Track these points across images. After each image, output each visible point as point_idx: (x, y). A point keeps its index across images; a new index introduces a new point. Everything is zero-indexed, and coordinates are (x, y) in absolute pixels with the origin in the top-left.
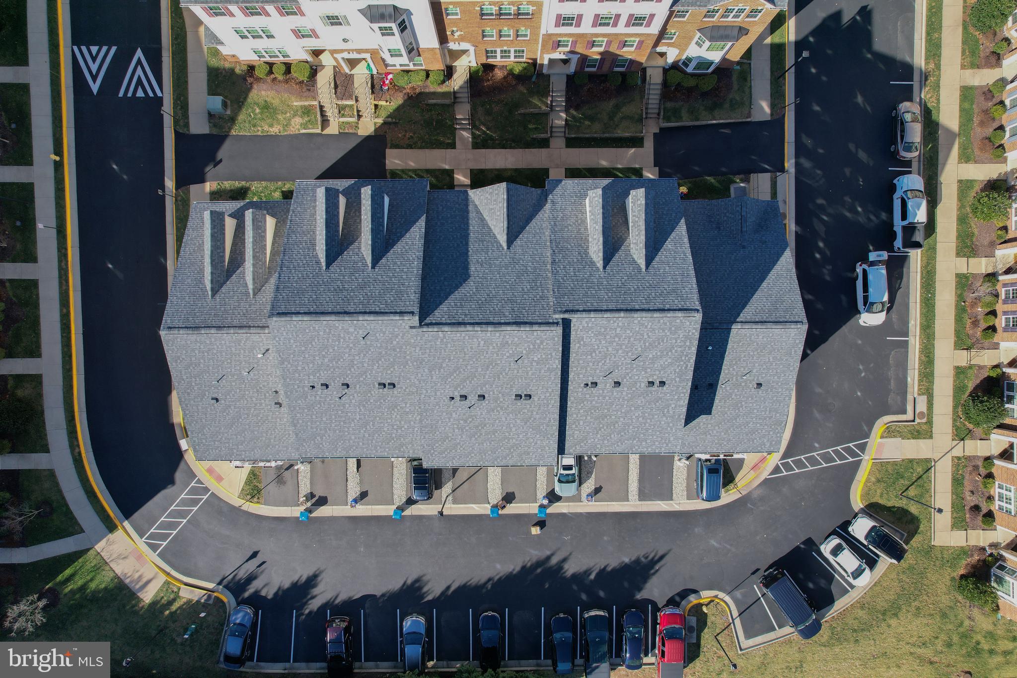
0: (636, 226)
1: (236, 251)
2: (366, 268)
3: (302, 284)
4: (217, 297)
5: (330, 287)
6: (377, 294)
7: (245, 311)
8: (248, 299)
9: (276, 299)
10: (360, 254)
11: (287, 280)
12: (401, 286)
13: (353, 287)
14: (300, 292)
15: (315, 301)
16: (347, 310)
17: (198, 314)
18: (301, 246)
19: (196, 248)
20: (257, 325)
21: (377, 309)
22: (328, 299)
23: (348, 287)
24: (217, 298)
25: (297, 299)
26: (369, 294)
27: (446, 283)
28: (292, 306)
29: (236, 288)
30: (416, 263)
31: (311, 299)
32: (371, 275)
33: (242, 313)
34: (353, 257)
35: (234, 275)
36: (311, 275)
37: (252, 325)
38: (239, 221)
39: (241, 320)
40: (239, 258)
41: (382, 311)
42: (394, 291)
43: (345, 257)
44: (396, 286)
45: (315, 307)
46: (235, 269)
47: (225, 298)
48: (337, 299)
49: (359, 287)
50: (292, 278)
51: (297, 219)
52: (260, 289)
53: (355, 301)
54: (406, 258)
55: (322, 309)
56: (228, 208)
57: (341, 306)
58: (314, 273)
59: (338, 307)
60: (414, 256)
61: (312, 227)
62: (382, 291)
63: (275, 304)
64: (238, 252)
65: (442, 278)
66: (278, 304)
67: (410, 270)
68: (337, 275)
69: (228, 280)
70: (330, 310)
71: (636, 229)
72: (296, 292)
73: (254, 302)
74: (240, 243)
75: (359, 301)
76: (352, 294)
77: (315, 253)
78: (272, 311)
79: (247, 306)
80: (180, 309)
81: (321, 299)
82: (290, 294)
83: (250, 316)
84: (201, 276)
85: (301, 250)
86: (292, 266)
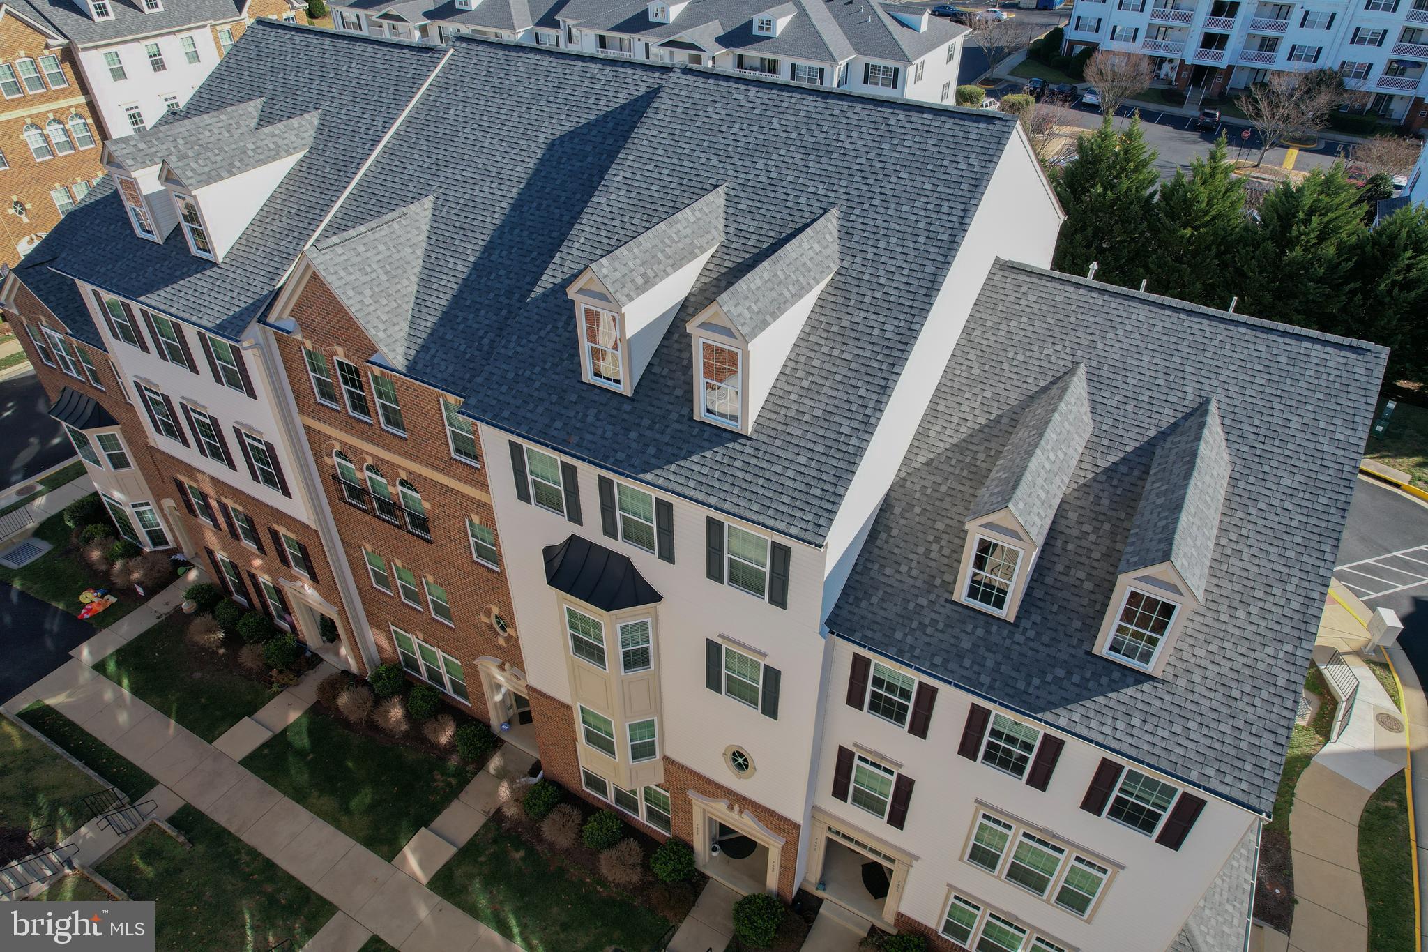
0: (194, 138)
1: (1113, 534)
2: (733, 193)
3: (909, 183)
4: (1191, 400)
5: (840, 164)
6: (737, 125)
7: (1110, 335)
8: (1094, 364)
9: (987, 158)
10: (731, 230)
11: (945, 203)
12: (677, 132)
13: (783, 152)
14: (919, 165)
15: (887, 134)
16: (820, 102)
17: (1260, 368)
18: (878, 295)
19: (1259, 594)
20: (1082, 291)
21: (752, 91)
22: (854, 134)
23: (795, 155)
24: (1190, 397)
25: (932, 149)
26: (755, 128)
27: (589, 148)
28: (950, 133)
29: (1130, 407)
30: (619, 179)
31: (896, 141)
32: (731, 173)
33: (1120, 332)
34: (752, 229)
35: (1128, 449)
36: (875, 202)
37: (1094, 294)
38: (1086, 646)
39: (1125, 314)
40: (1105, 502)
41: (744, 87)
42: (698, 124)
43: (772, 234)
44: (688, 134)
45: (892, 122)
46: (1124, 469)
47: (1165, 390)
48: (832, 131)
49: (770, 150)
50: (930, 207)
51: (862, 392)
52: (1053, 383)
53: (792, 118)
54: (633, 195)
55: (877, 113)
56: (1120, 725)
57: (829, 112)
58: (866, 207)
59: (836, 112)
60: (613, 197)
61: (825, 350)
62: (723, 129)
63: (994, 146)
64: (1107, 526)
65: (590, 159)
66: (986, 145)
67: (639, 165)
68: (812, 190)
69: (1152, 443)
70: (859, 108)
71: (201, 136)
72: (930, 167)
73: (1079, 353)
74: (1096, 555)
75: (785, 116)
76: (793, 136)
77: (846, 264)
78: (1006, 129)
79: (1100, 346)
80: (1320, 396)
81: (870, 138)
82: (946, 163)
83: (1097, 320)
84: (1241, 484)
85: (883, 281)
86: (921, 240)
